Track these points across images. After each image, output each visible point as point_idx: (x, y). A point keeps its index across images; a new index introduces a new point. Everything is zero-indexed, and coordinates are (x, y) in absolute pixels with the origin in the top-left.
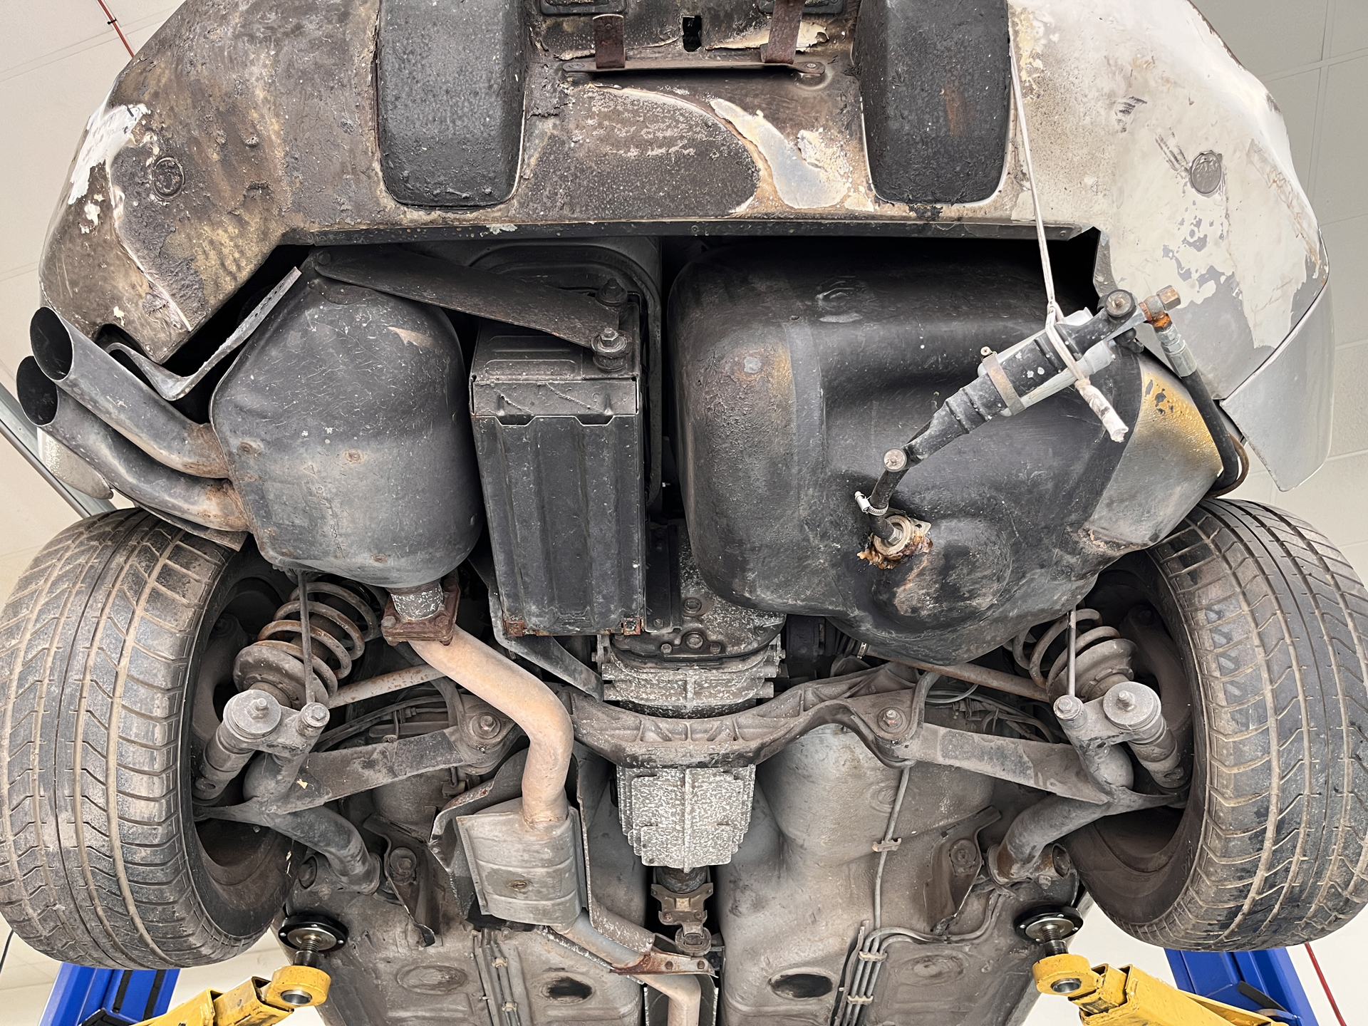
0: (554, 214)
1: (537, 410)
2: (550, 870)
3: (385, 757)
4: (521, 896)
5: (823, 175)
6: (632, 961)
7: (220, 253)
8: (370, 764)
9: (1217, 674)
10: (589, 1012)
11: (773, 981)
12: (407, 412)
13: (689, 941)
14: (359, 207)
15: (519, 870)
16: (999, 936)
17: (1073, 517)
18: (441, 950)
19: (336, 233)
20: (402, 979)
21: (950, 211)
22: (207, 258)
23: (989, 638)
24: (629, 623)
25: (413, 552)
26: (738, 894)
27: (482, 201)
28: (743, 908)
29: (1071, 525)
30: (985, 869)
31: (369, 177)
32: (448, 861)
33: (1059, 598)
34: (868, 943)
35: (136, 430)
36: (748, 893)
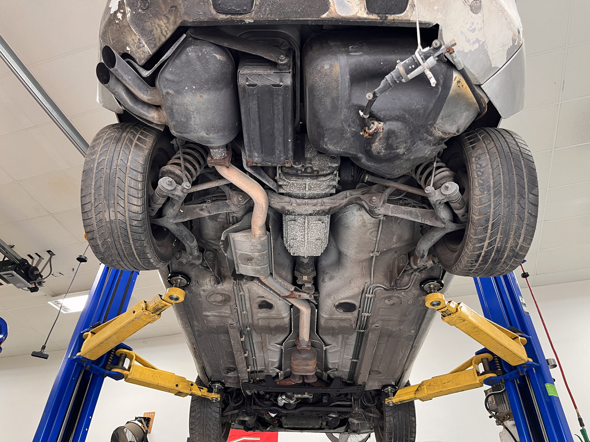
0: (265, 16)
1: (259, 83)
2: (260, 254)
3: (207, 208)
4: (250, 264)
5: (350, 5)
6: (287, 294)
7: (161, 29)
8: (202, 210)
9: (476, 177)
10: (272, 315)
11: (336, 305)
12: (218, 82)
13: (307, 289)
14: (205, 14)
15: (250, 253)
16: (414, 290)
17: (430, 122)
18: (222, 287)
19: (197, 22)
20: (209, 298)
21: (391, 17)
22: (157, 30)
23: (404, 167)
24: (287, 162)
25: (218, 132)
26: (325, 276)
27: (243, 11)
28: (326, 280)
29: (430, 125)
30: (409, 264)
31: (208, 4)
32: (226, 251)
33: (427, 153)
34: (368, 290)
35: (134, 87)
36: (328, 275)
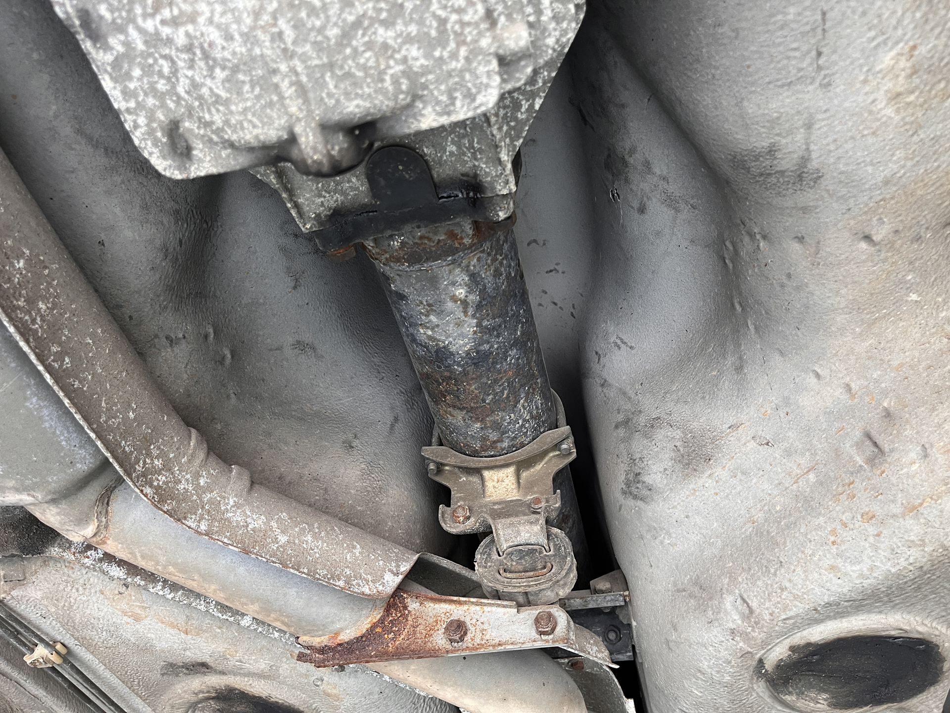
6: (351, 625)
13: (513, 564)
28: (656, 476)
